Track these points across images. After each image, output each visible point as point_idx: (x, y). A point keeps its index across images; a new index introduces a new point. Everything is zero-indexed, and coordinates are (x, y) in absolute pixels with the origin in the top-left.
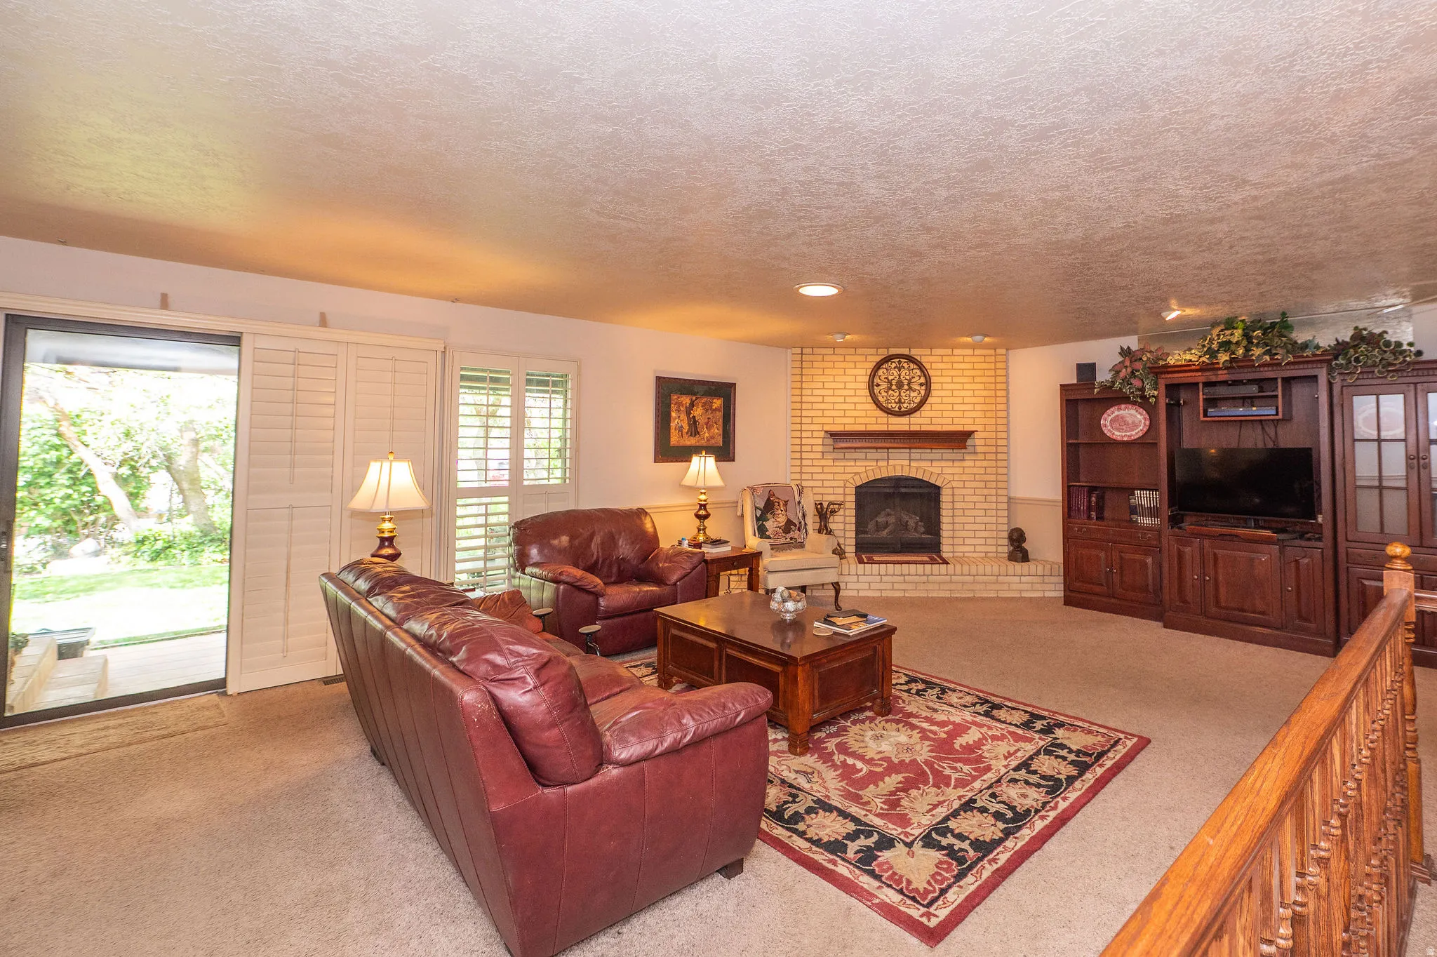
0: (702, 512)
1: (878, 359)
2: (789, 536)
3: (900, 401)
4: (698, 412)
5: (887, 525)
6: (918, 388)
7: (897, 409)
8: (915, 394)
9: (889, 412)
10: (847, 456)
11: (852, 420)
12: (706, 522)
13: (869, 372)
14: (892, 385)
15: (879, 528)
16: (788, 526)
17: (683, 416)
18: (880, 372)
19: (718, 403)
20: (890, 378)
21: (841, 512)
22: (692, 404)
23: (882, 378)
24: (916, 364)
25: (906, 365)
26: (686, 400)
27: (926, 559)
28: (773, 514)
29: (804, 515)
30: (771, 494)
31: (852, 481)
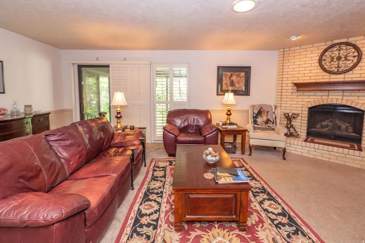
0: (229, 113)
1: (326, 47)
2: (267, 125)
3: (338, 67)
4: (234, 78)
5: (327, 126)
6: (352, 58)
7: (336, 71)
8: (350, 62)
9: (330, 72)
10: (305, 94)
11: (308, 78)
12: (230, 117)
13: (320, 54)
14: (333, 59)
15: (322, 127)
16: (268, 121)
17: (228, 80)
18: (326, 54)
19: (243, 74)
20: (333, 56)
21: (299, 118)
22: (232, 75)
23: (328, 56)
24: (351, 46)
25: (344, 48)
26: (229, 74)
27: (348, 146)
28: (261, 116)
29: (276, 118)
30: (261, 108)
31: (306, 105)
